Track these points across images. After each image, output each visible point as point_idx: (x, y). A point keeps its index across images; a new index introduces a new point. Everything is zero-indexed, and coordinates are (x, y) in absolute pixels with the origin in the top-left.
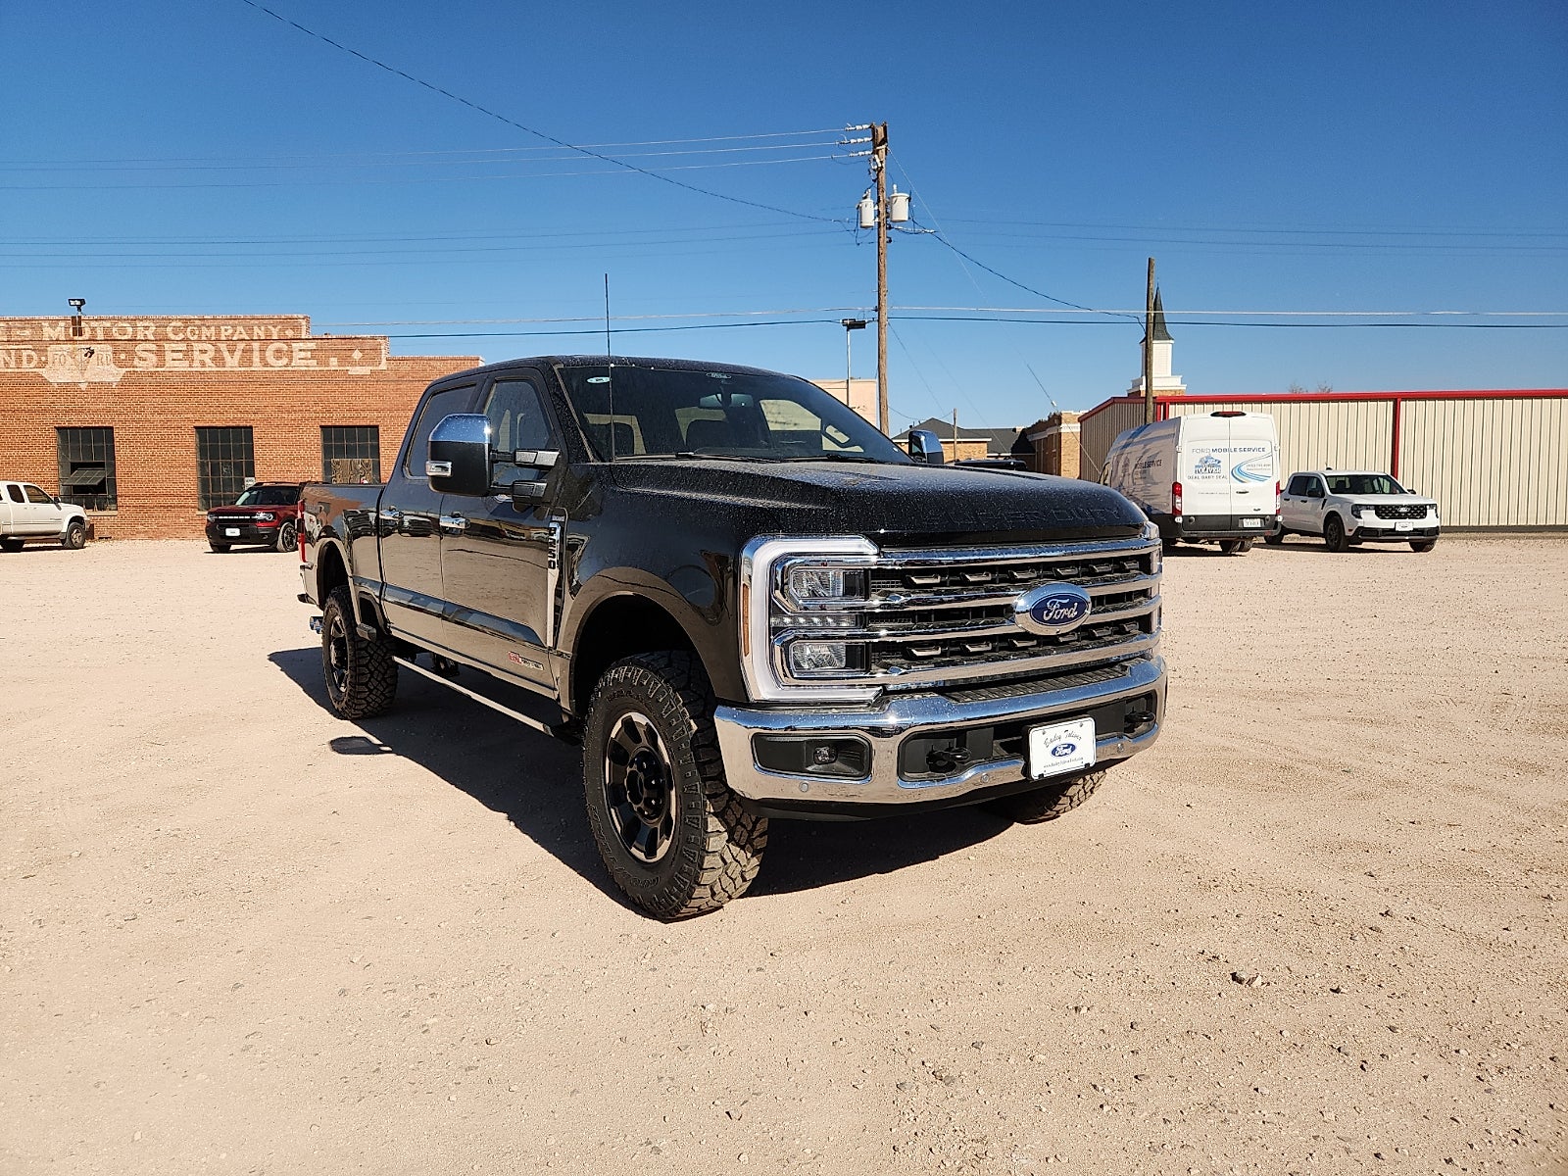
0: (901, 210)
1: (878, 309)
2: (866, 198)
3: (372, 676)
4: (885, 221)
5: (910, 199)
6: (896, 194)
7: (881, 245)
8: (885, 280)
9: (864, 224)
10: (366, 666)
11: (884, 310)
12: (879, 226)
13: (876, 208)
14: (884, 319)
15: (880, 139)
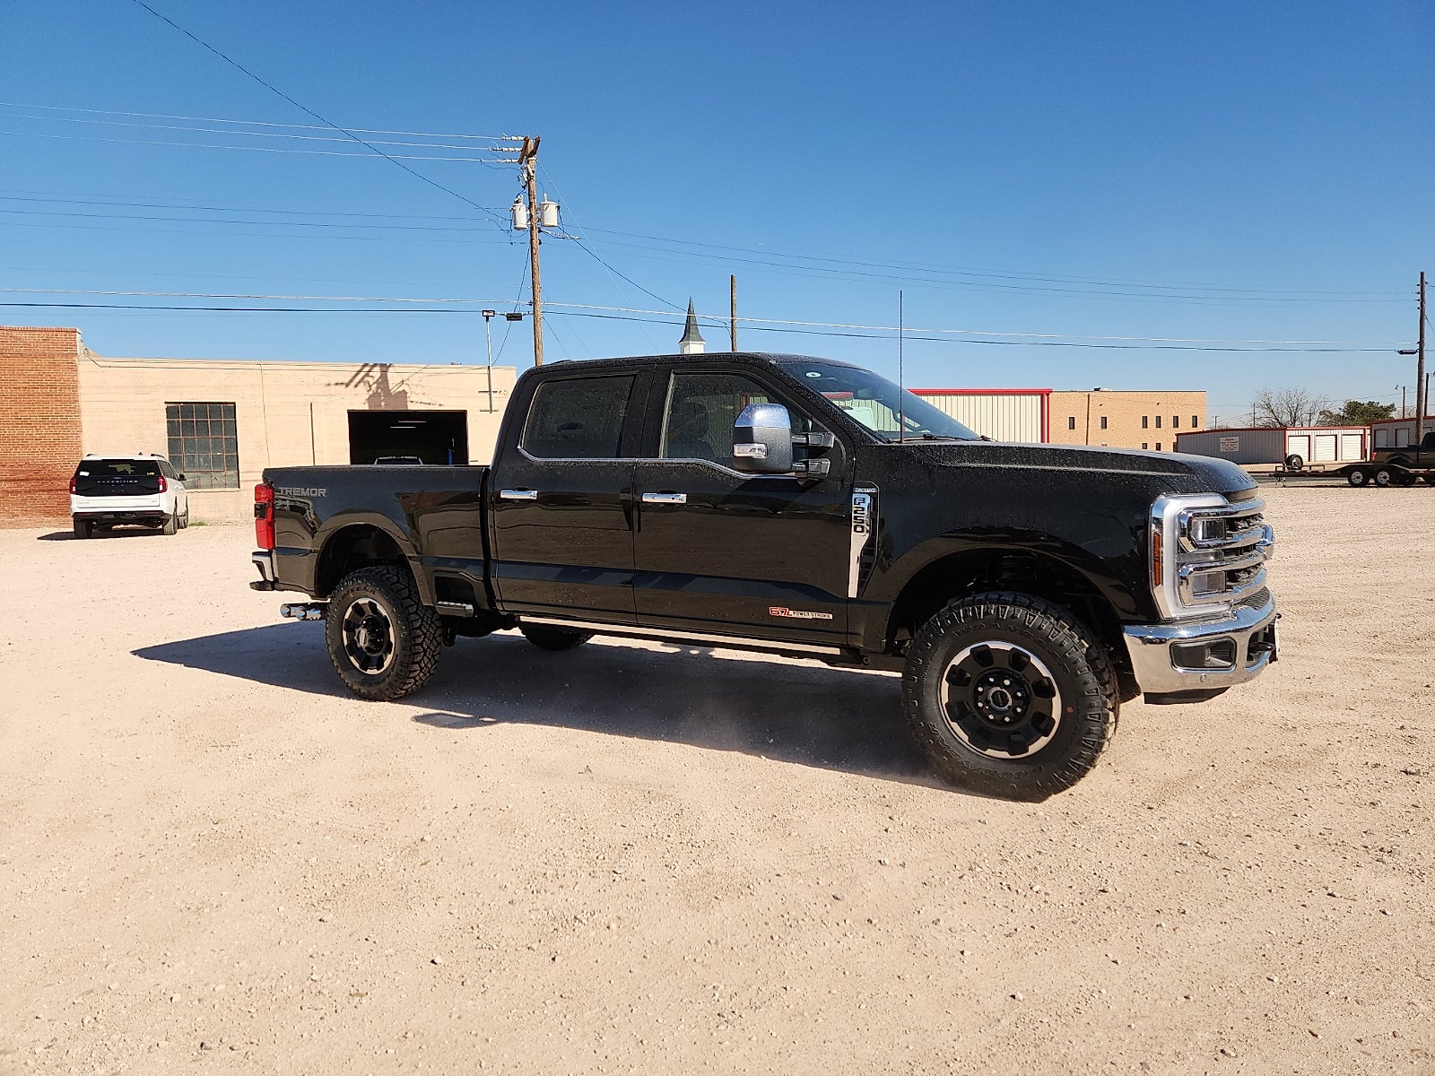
0: (551, 217)
1: (533, 303)
2: (517, 202)
3: (425, 655)
4: (536, 224)
5: (559, 207)
6: (546, 202)
7: (534, 246)
8: (539, 278)
9: (517, 226)
10: (421, 644)
11: (539, 304)
12: (532, 228)
13: (528, 212)
14: (539, 313)
15: (529, 150)
